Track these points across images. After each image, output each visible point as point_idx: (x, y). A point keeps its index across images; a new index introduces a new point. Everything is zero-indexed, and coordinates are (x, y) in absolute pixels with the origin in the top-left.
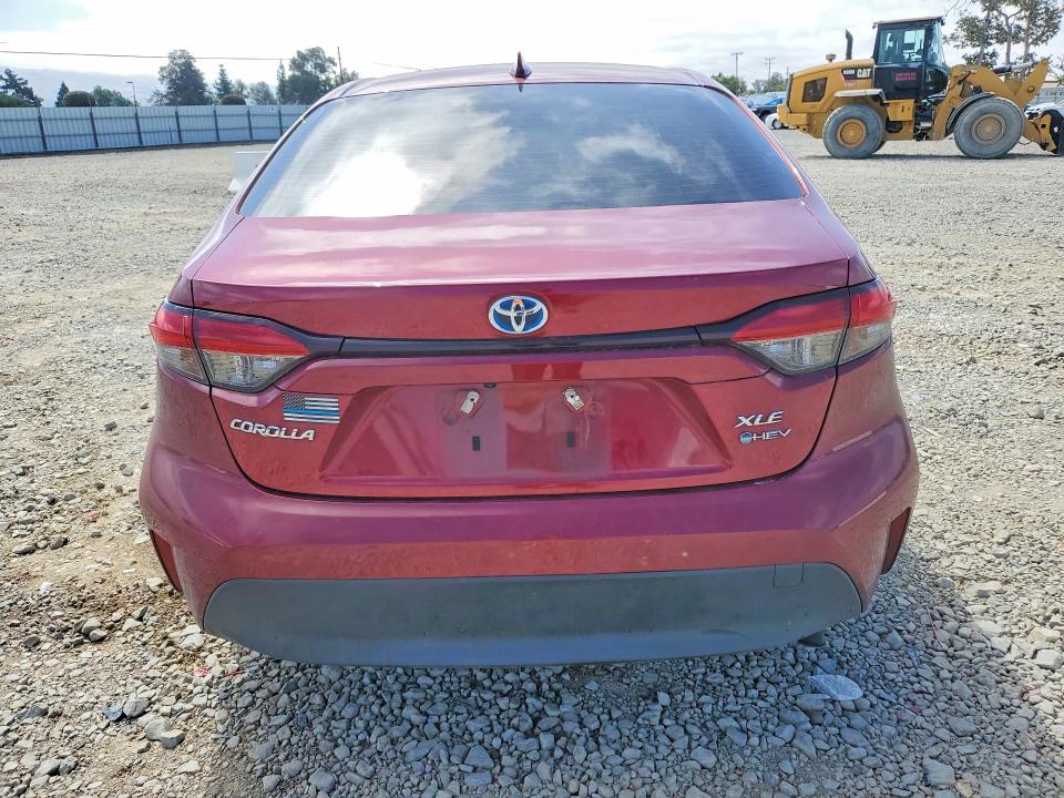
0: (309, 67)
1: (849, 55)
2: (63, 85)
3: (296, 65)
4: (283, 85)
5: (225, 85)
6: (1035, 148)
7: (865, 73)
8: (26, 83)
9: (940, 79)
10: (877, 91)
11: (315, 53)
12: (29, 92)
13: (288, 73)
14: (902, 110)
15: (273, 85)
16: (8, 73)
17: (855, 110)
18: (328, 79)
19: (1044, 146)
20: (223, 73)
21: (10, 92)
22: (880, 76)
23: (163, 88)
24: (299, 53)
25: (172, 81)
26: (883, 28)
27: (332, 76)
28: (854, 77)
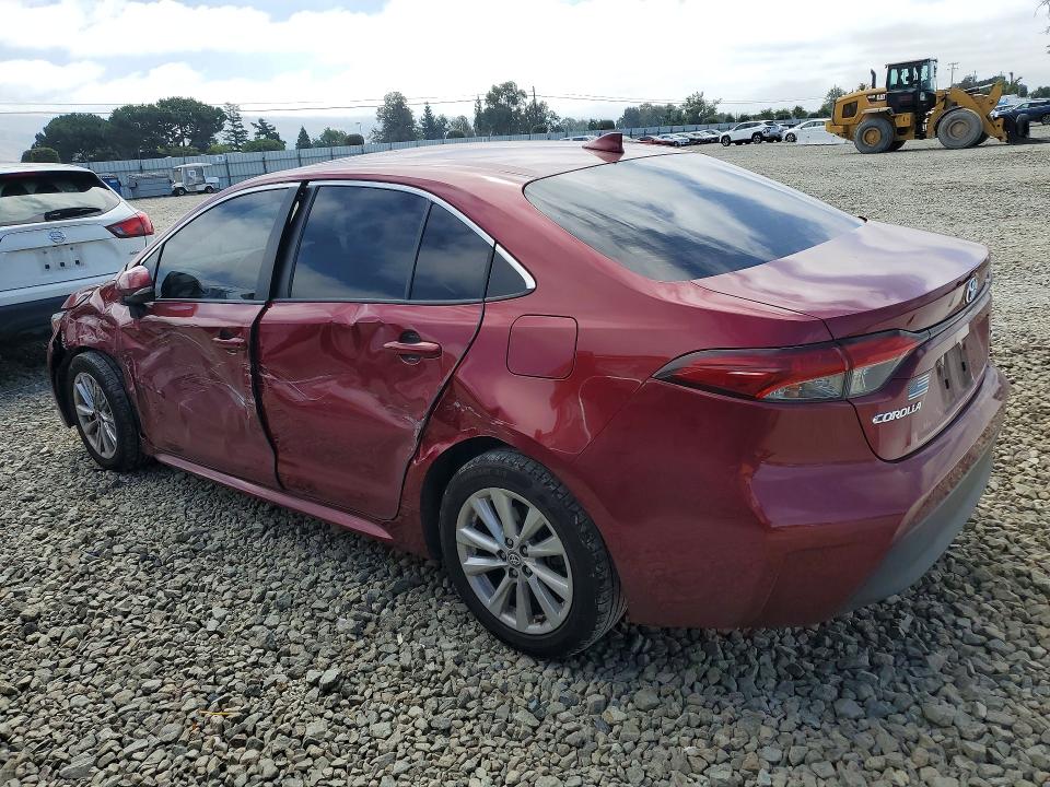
0: (503, 101)
1: (874, 86)
2: (303, 129)
3: (491, 98)
4: (480, 117)
5: (429, 118)
6: (996, 141)
7: (882, 97)
8: (274, 129)
9: (932, 99)
10: (886, 109)
11: (508, 87)
12: (276, 136)
13: (484, 107)
14: (905, 120)
15: (471, 117)
16: (261, 121)
17: (873, 122)
18: (519, 110)
19: (1000, 138)
20: (428, 110)
21: (263, 137)
22: (891, 98)
23: (380, 126)
24: (495, 89)
25: (387, 120)
26: (891, 67)
27: (523, 107)
28: (875, 100)
